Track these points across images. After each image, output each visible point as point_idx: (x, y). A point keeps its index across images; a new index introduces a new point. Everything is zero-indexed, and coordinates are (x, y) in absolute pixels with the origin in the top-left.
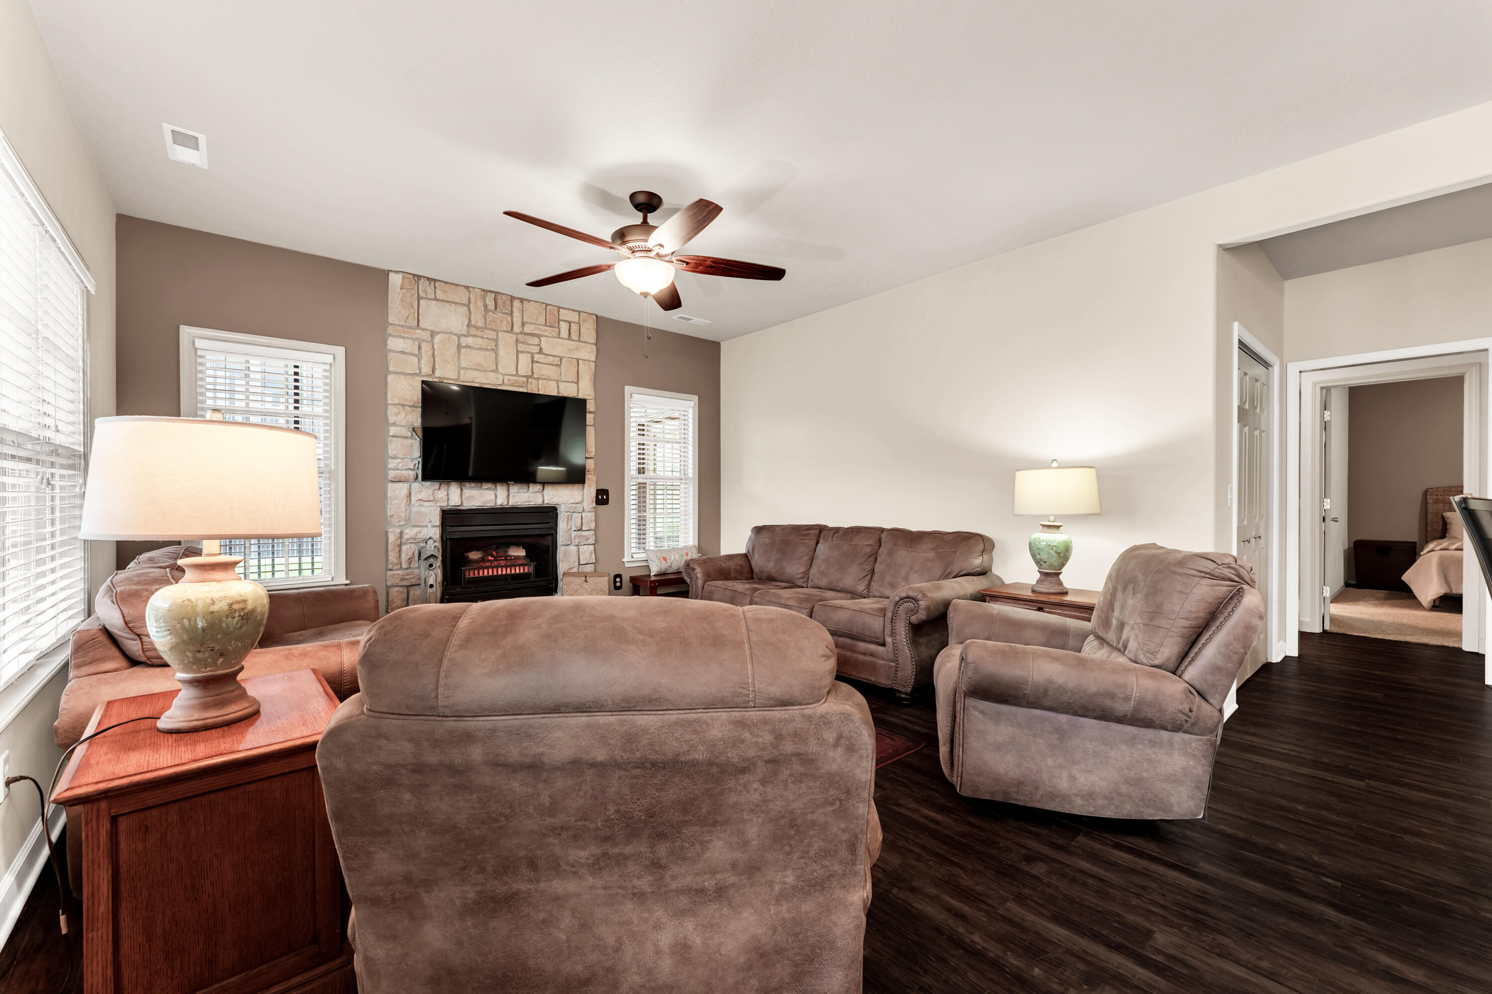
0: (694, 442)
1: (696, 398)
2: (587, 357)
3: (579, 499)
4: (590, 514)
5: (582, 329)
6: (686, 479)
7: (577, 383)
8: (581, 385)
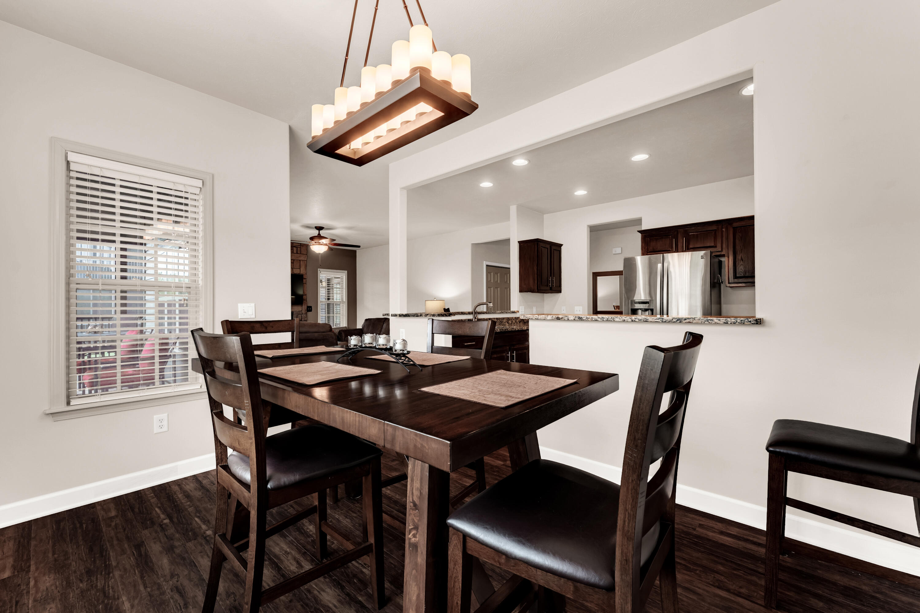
0: (345, 288)
1: (346, 272)
2: (303, 259)
3: (300, 310)
4: (305, 315)
5: (302, 250)
6: (343, 302)
7: (300, 269)
8: (301, 269)
